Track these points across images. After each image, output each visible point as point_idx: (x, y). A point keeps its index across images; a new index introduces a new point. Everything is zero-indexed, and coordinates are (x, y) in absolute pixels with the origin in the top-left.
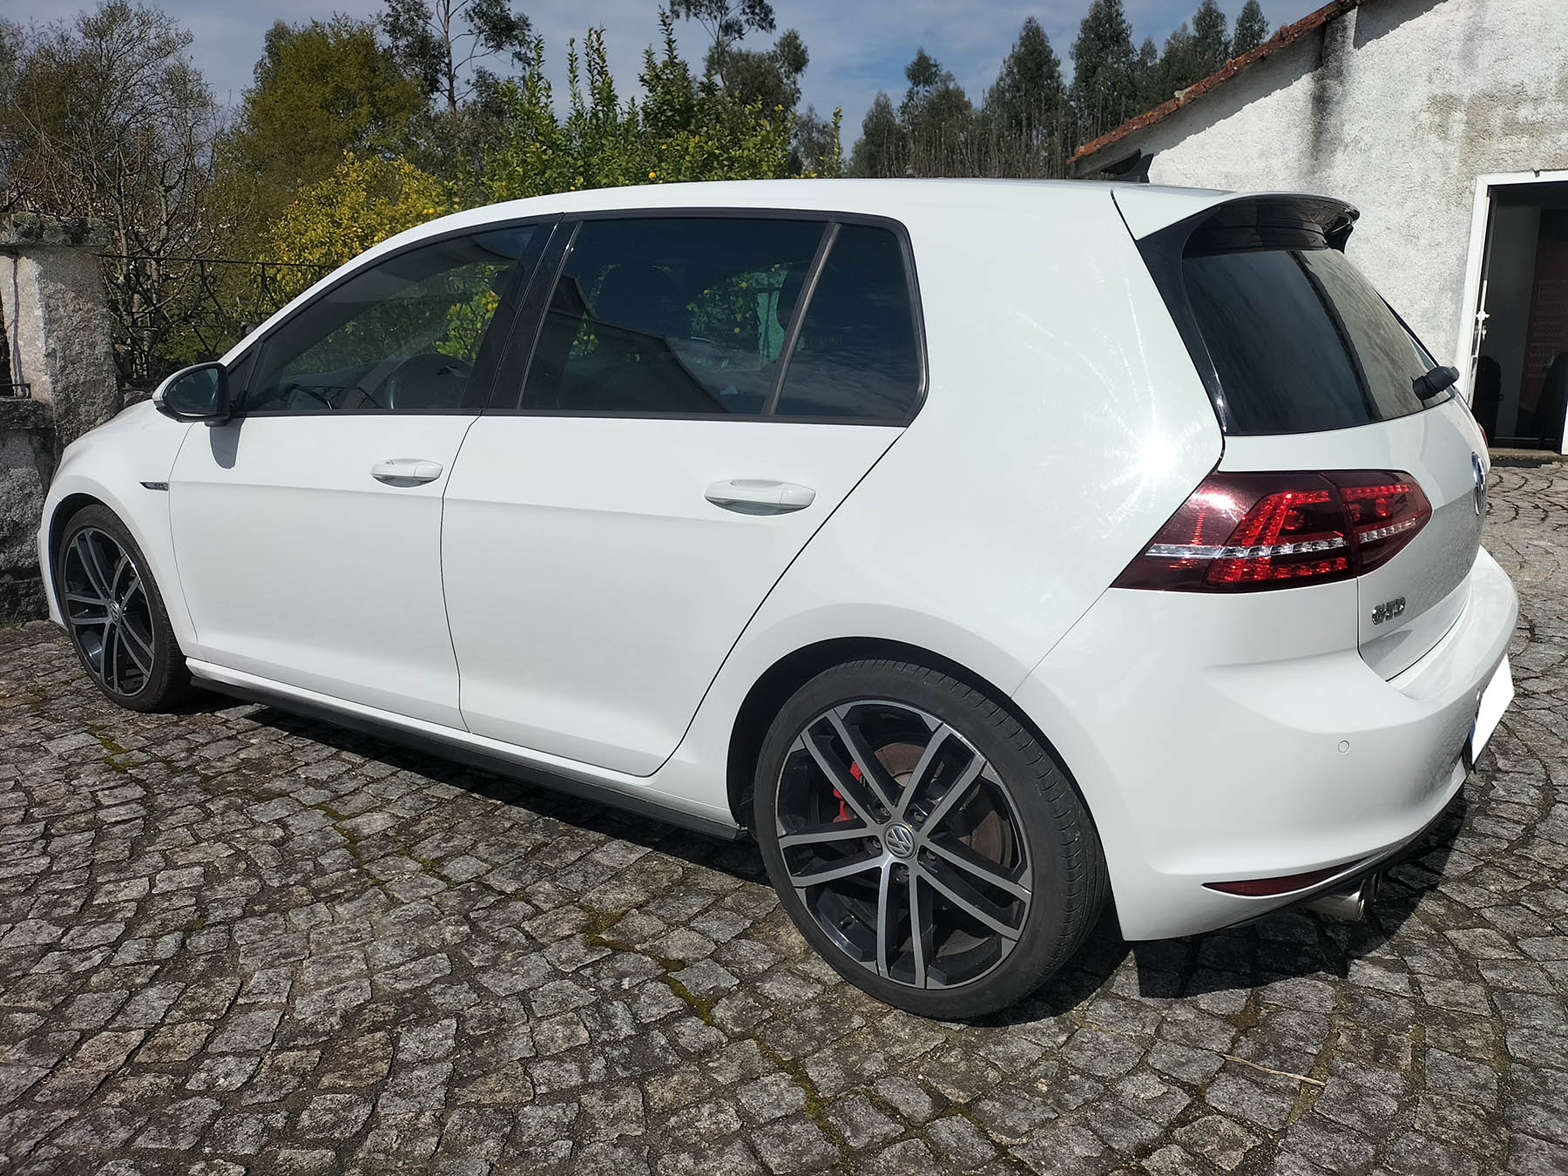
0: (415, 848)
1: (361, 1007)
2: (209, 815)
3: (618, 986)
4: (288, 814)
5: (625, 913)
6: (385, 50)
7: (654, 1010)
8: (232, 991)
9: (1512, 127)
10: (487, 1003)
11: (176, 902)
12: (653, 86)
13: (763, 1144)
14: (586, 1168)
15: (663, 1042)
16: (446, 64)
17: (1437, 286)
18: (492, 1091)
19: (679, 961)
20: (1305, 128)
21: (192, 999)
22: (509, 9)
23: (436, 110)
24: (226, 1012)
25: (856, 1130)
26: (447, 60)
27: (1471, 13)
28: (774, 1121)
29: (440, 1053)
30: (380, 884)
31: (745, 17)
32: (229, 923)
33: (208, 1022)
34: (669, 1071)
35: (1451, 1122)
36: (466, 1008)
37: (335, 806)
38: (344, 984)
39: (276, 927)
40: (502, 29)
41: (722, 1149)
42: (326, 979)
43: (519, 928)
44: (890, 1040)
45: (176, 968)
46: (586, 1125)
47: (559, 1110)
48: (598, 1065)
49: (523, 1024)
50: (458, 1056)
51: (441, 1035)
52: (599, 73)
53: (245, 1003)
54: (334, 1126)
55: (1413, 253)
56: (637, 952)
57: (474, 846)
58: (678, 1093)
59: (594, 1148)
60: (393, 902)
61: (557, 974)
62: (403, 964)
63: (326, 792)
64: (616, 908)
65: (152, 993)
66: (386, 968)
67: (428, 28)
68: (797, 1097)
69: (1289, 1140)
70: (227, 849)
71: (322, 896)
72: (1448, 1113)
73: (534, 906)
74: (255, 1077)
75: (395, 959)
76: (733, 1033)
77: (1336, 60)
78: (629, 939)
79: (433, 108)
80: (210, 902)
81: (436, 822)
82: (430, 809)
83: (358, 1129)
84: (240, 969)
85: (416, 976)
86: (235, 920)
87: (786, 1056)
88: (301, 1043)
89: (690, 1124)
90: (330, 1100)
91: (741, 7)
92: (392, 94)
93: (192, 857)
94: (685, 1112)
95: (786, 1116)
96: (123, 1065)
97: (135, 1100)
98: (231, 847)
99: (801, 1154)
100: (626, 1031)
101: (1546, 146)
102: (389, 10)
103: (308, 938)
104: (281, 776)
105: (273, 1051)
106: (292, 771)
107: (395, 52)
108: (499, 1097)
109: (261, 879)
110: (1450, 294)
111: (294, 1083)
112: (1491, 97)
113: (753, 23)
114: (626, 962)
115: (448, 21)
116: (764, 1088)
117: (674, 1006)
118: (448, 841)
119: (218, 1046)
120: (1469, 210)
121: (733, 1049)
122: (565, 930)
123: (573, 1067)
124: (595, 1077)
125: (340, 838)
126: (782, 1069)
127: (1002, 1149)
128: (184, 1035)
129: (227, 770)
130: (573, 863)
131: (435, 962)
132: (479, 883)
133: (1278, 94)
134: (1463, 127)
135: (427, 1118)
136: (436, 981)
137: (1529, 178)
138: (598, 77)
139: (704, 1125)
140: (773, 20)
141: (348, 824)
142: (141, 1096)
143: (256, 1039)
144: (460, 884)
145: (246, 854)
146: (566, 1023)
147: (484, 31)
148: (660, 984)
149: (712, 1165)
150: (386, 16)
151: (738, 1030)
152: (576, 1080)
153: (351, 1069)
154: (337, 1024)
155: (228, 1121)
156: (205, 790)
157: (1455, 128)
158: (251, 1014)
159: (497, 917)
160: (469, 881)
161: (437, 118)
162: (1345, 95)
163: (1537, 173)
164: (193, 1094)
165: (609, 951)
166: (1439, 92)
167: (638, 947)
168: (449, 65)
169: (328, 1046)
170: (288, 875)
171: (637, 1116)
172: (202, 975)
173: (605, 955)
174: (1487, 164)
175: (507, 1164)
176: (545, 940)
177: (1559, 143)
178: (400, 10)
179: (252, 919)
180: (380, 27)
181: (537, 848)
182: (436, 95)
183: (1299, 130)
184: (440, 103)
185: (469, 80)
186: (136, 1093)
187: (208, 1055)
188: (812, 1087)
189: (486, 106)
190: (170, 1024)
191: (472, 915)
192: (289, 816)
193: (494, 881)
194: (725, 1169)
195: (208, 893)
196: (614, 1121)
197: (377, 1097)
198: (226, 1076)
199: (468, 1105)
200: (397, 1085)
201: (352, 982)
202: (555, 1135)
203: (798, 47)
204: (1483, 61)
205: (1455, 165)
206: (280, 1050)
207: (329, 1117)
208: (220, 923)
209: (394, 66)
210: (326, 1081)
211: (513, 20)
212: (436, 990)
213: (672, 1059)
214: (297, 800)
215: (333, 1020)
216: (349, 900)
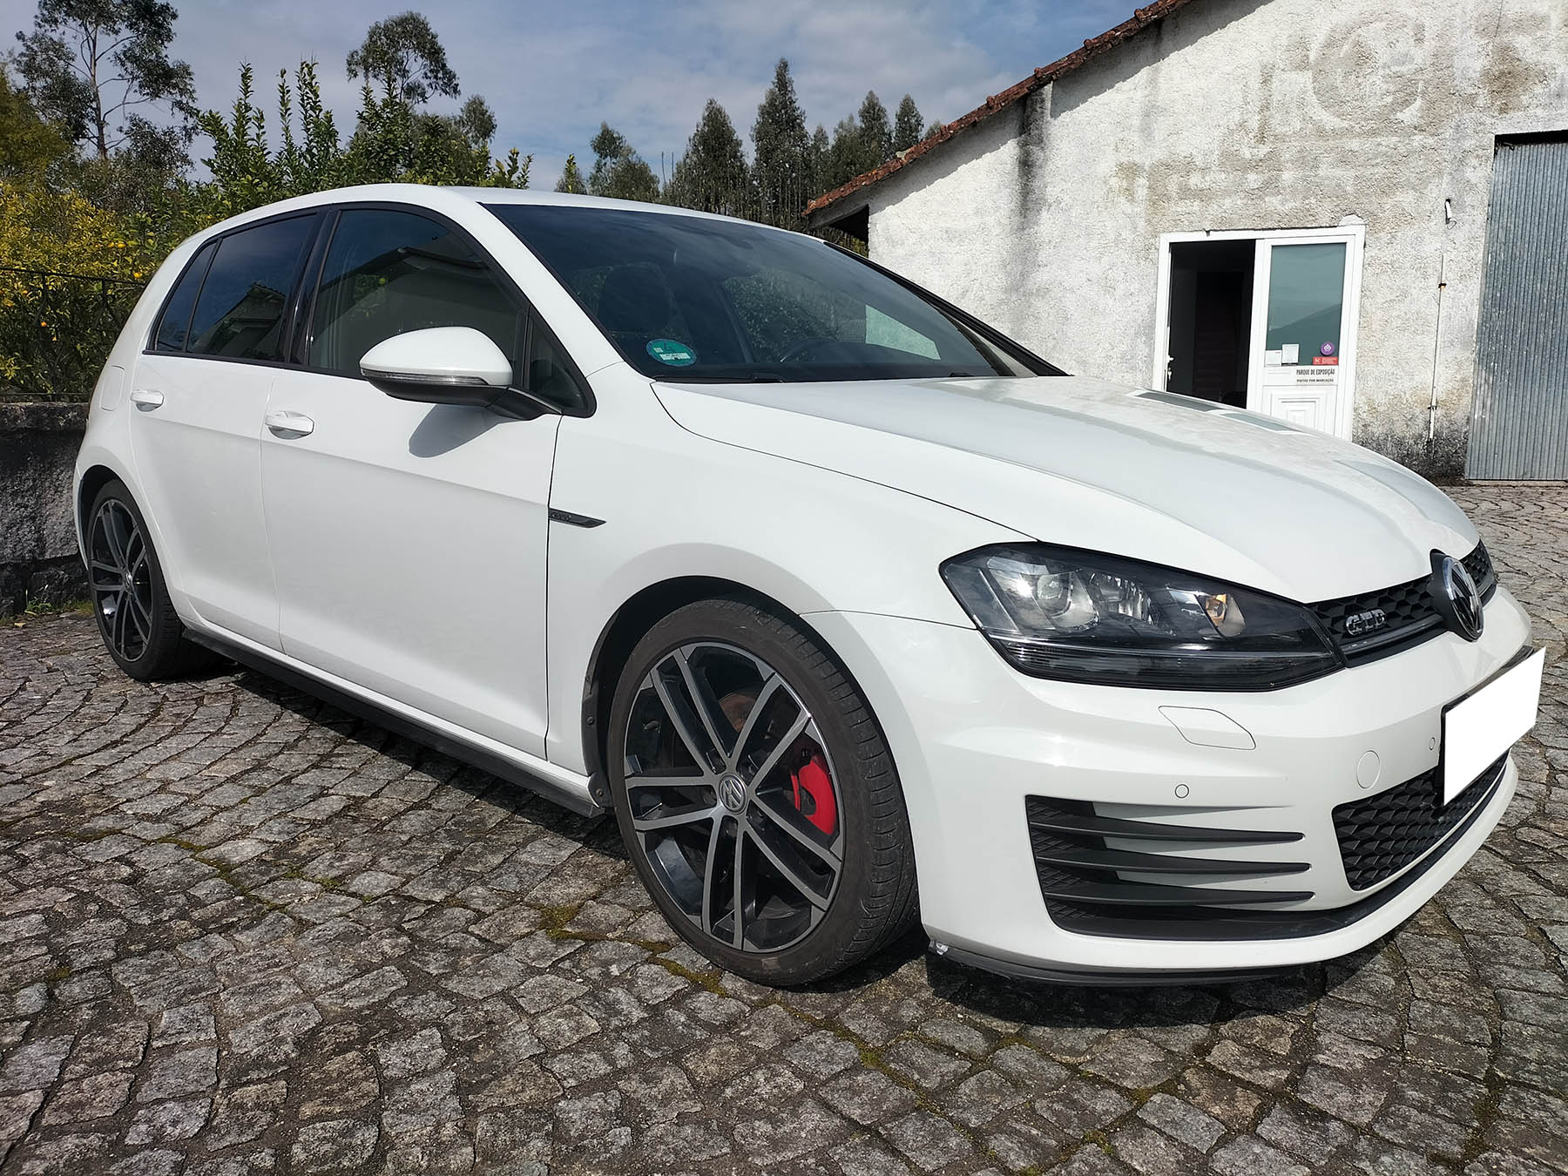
0: (305, 869)
1: (314, 1032)
2: (24, 862)
3: (606, 974)
4: (128, 850)
5: (580, 906)
6: (19, 90)
7: (659, 991)
8: (141, 1036)
9: (1186, 193)
10: (465, 1008)
11: (21, 953)
12: (373, 124)
13: (837, 1100)
14: (656, 1151)
15: (682, 1020)
16: (94, 109)
17: (1132, 331)
18: (513, 1092)
19: (663, 943)
20: (1013, 189)
21: (91, 1050)
22: (166, 56)
23: (84, 157)
24: (143, 1058)
25: (924, 1073)
26: (94, 105)
27: (1146, 93)
28: (836, 1076)
29: (433, 1063)
30: (281, 908)
31: (428, 81)
32: (105, 967)
33: (124, 1070)
34: (702, 1046)
35: (1443, 988)
36: (442, 1016)
37: (185, 837)
38: (282, 1011)
39: (167, 964)
40: (159, 75)
41: (794, 1110)
42: (256, 1009)
43: (467, 932)
44: (914, 987)
45: (52, 1021)
46: (636, 1110)
47: (599, 1100)
48: (621, 1050)
49: (517, 1022)
50: (455, 1064)
51: (426, 1046)
52: (312, 108)
53: (164, 1046)
54: (337, 1155)
55: (1111, 302)
56: (612, 940)
57: (374, 861)
58: (722, 1065)
59: (658, 1130)
60: (302, 926)
61: (532, 971)
62: (345, 982)
63: (167, 825)
64: (569, 901)
65: (33, 1050)
66: (326, 989)
67: (71, 69)
68: (849, 1051)
69: (1321, 1021)
70: (64, 893)
71: (212, 926)
72: (1437, 981)
73: (474, 910)
74: (213, 1120)
75: (333, 979)
76: (752, 1001)
77: (1037, 129)
78: (597, 929)
79: (79, 154)
80: (67, 949)
81: (317, 842)
82: (304, 832)
83: (370, 1154)
84: (140, 1011)
85: (368, 993)
86: (108, 964)
87: (818, 1015)
88: (255, 1076)
89: (749, 1091)
90: (322, 1128)
91: (423, 71)
92: (27, 137)
93: (22, 905)
94: (738, 1081)
95: (846, 1070)
96: (28, 1131)
97: (62, 1165)
98: (71, 890)
99: (879, 1102)
100: (637, 1014)
101: (1214, 209)
102: (24, 50)
103: (213, 969)
104: (100, 815)
105: (223, 1090)
106: (113, 809)
107: (30, 93)
108: (525, 1097)
109: (124, 918)
110: (1144, 338)
111: (265, 1118)
112: (1168, 166)
113: (436, 88)
114: (605, 951)
115: (95, 65)
116: (810, 1047)
117: (677, 984)
118: (341, 858)
119: (147, 1093)
120: (1156, 264)
121: (759, 1015)
122: (523, 928)
123: (594, 1056)
124: (624, 1063)
125: (207, 869)
126: (821, 1028)
127: (1073, 1068)
128: (97, 1089)
129: (27, 814)
130: (499, 866)
131: (383, 976)
132: (397, 896)
133: (988, 157)
134: (1146, 191)
135: (449, 1130)
136: (393, 995)
137: (1202, 237)
138: (310, 112)
139: (765, 1090)
140: (457, 85)
141: (210, 854)
142: (70, 1160)
143: (196, 1080)
144: (376, 899)
145: (92, 895)
146: (566, 1015)
147: (137, 77)
148: (653, 966)
149: (792, 1126)
150: (20, 55)
151: (756, 998)
152: (603, 1068)
153: (331, 1094)
154: (293, 1051)
155: (199, 1169)
156: (7, 837)
157: (1140, 192)
158: (177, 1055)
159: (435, 925)
160: (386, 895)
161: (85, 165)
162: (1046, 160)
163: (1208, 232)
164: (137, 1149)
165: (580, 943)
166: (1124, 160)
167: (610, 935)
168: (98, 109)
169: (292, 1072)
170: (158, 911)
171: (688, 1094)
172: (91, 1025)
173: (578, 946)
174: (1168, 224)
175: (562, 1162)
176: (502, 941)
177: (1225, 207)
178: (36, 49)
179: (132, 960)
180: (12, 67)
181: (451, 857)
182: (82, 141)
183: (1008, 190)
184: (87, 150)
185: (121, 127)
186: (61, 1157)
187: (141, 1106)
188: (860, 1041)
189: (142, 156)
190: (72, 1080)
191: (406, 926)
192: (130, 852)
193: (412, 890)
194: (808, 1129)
195: (61, 940)
196: (665, 1102)
197: (379, 1118)
198: (174, 1123)
199: (490, 1109)
200: (398, 1102)
201: (291, 1008)
202: (605, 1124)
203: (483, 113)
204: (1159, 135)
205: (1141, 224)
206: (233, 1086)
207: (327, 1147)
208: (90, 968)
209: (31, 109)
210: (307, 1110)
211: (171, 67)
212: (399, 1002)
213: (700, 1034)
214: (133, 836)
215: (286, 1048)
216: (247, 928)
